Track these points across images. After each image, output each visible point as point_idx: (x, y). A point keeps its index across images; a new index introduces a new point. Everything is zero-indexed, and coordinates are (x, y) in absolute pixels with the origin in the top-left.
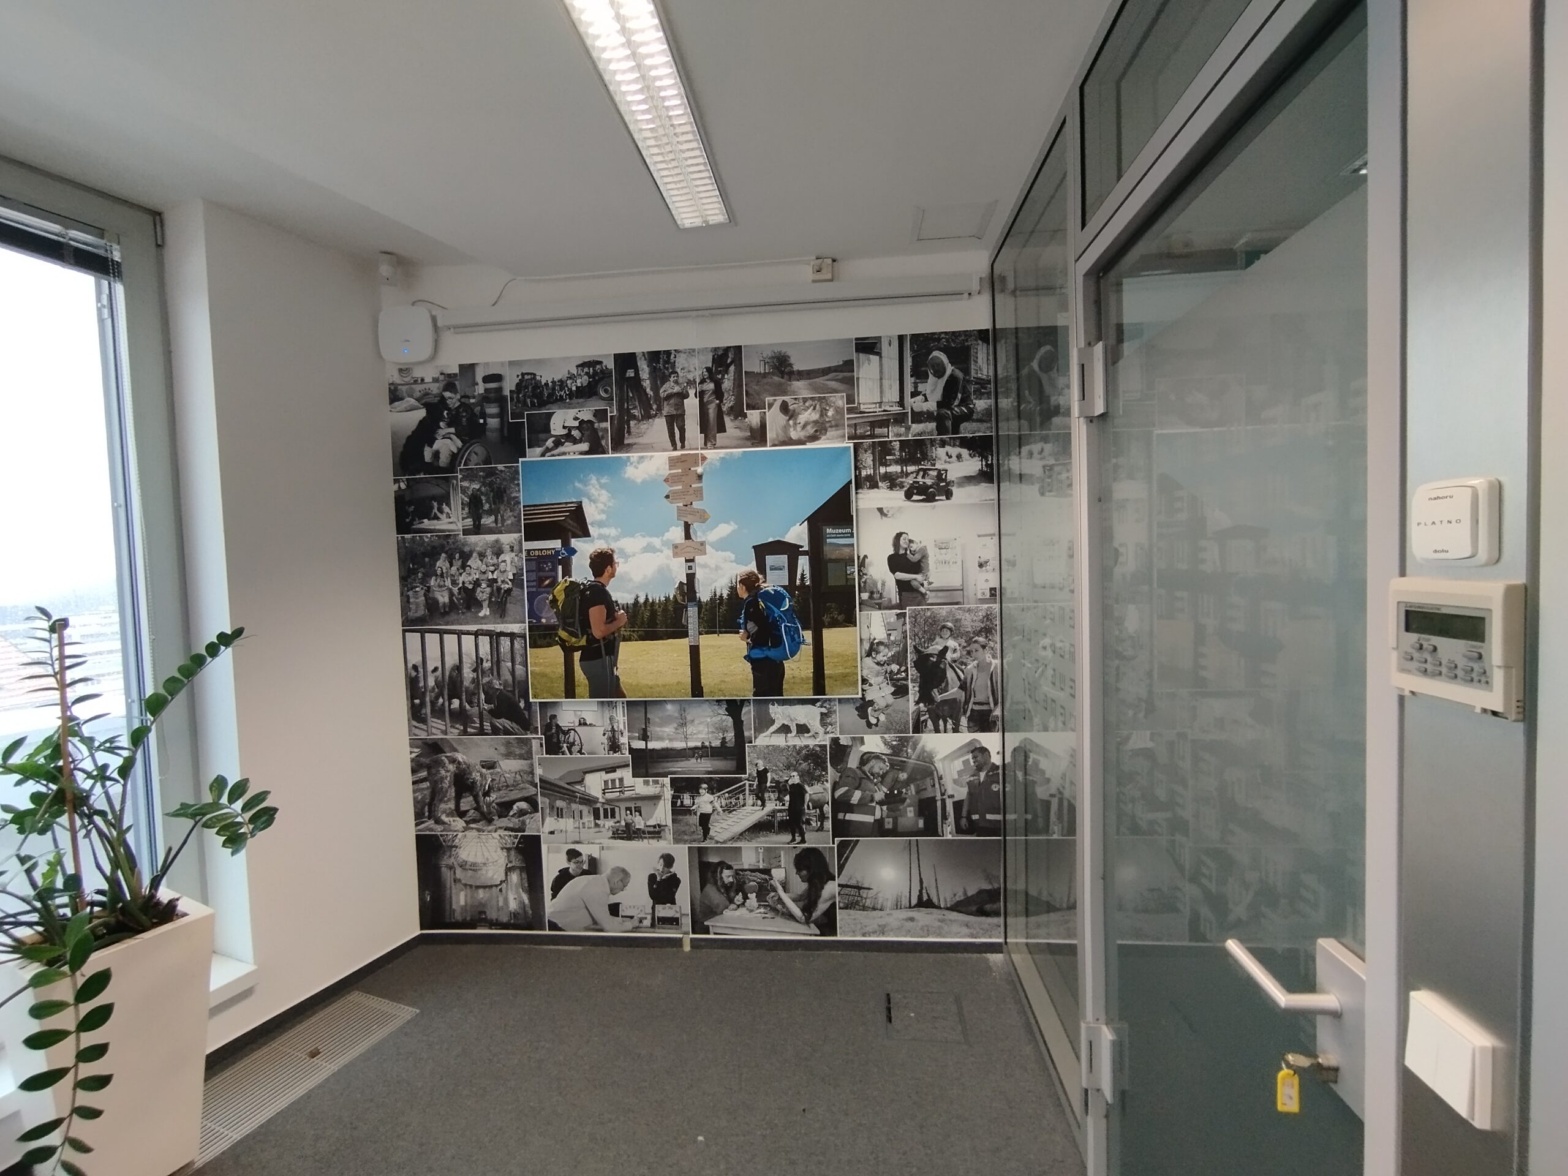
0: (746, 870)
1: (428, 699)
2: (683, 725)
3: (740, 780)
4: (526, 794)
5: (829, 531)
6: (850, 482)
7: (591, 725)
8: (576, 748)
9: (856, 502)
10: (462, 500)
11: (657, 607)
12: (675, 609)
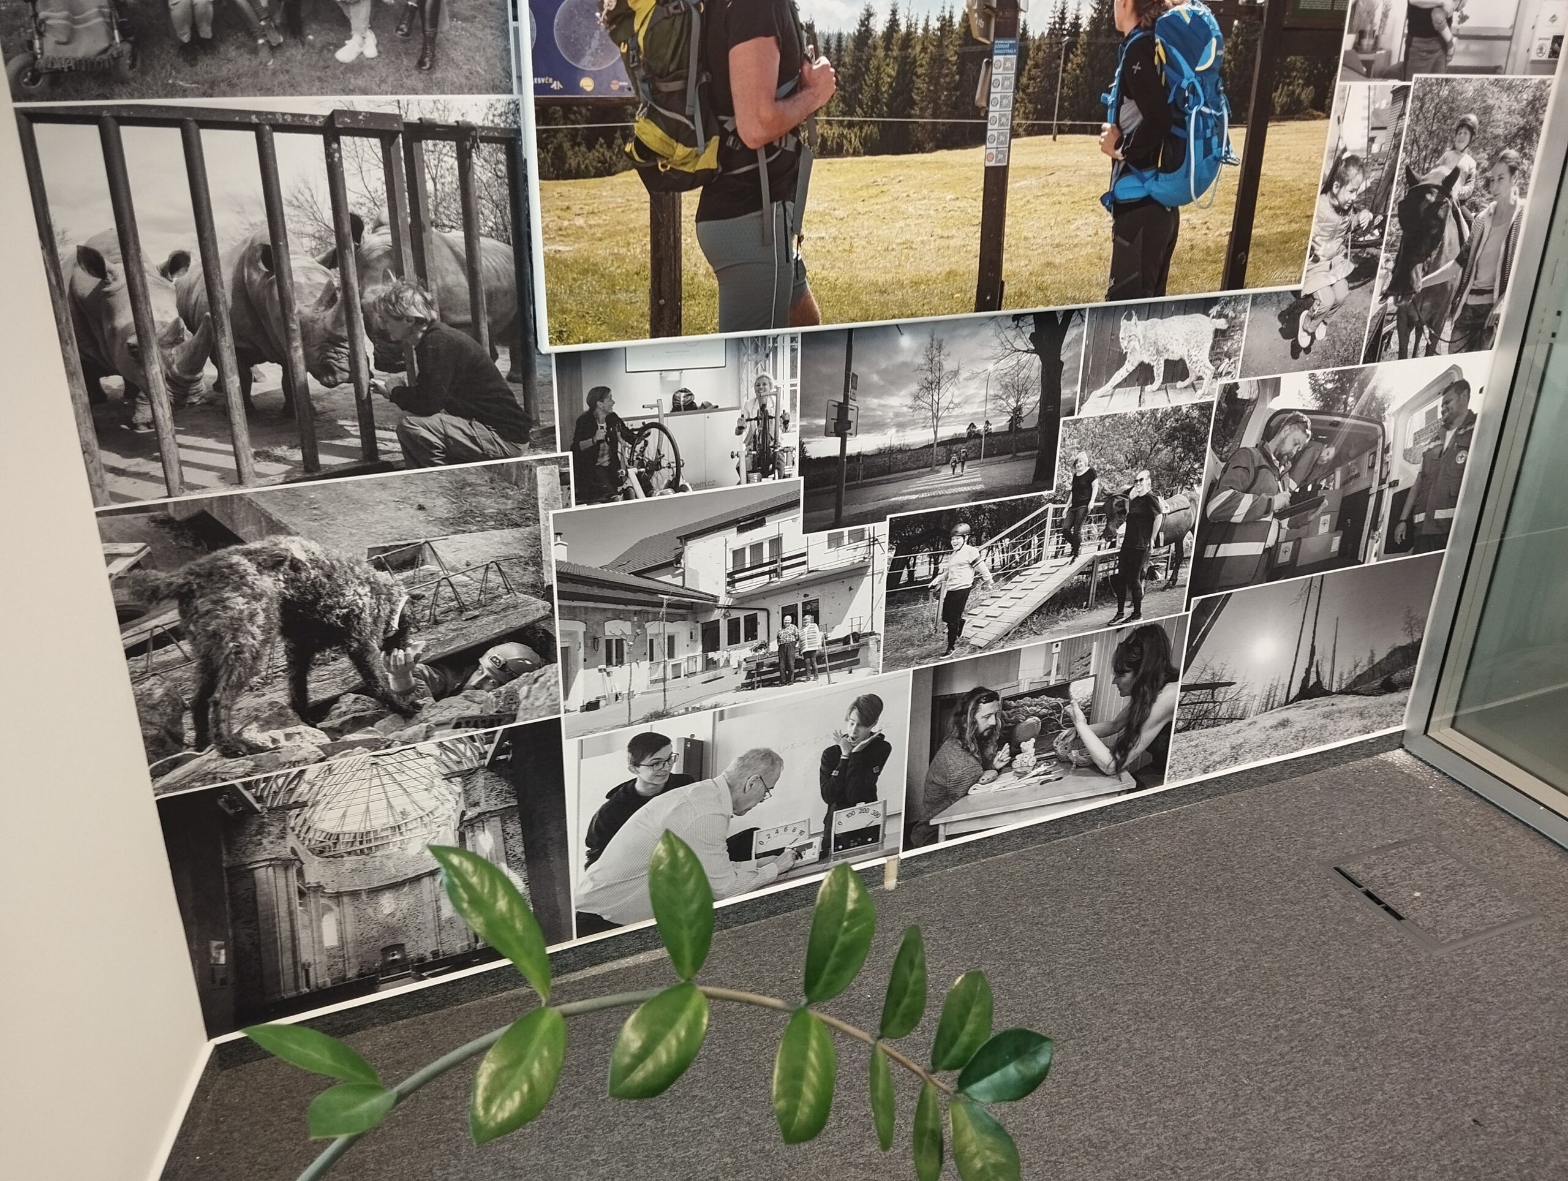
0: (1021, 696)
2: (932, 385)
3: (1038, 503)
4: (516, 621)
7: (706, 407)
8: (663, 476)
11: (918, 49)
12: (962, 57)
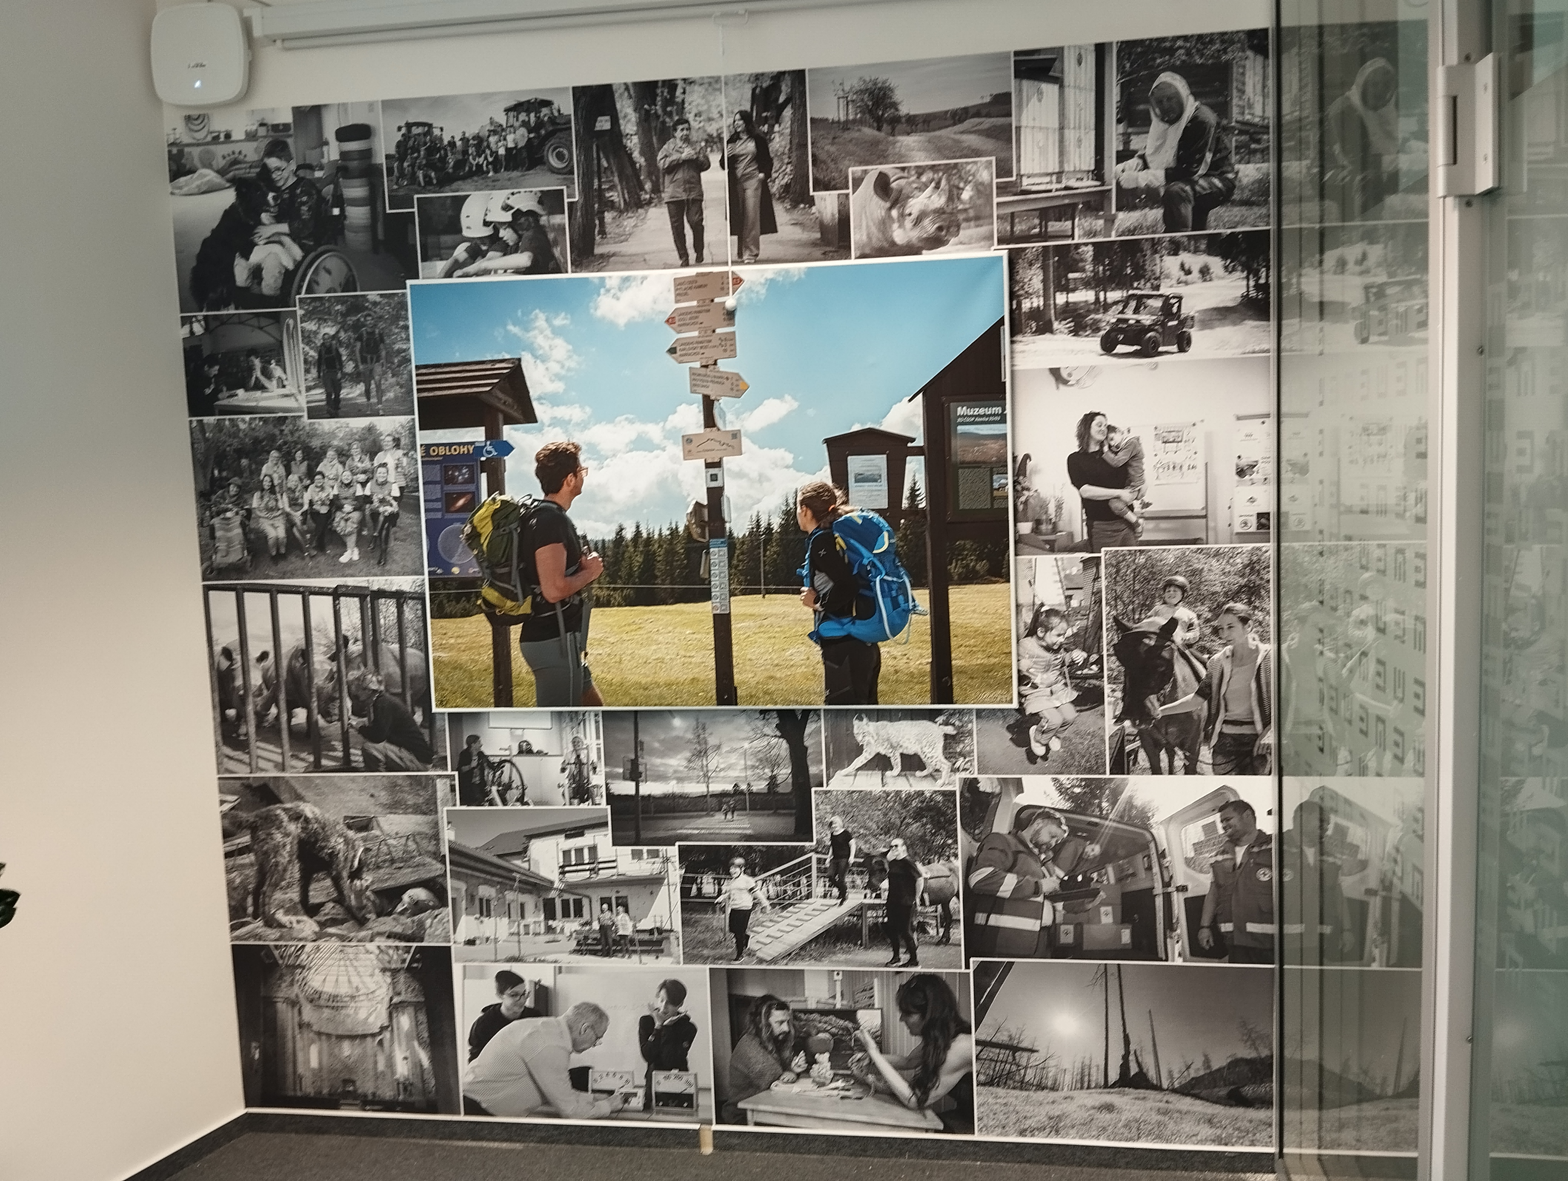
0: (812, 1012)
1: (250, 708)
2: (702, 753)
3: (802, 851)
4: (424, 875)
5: (961, 411)
6: (1001, 322)
7: (539, 753)
8: (513, 794)
9: (1012, 358)
10: (306, 354)
11: (656, 546)
12: (688, 552)
